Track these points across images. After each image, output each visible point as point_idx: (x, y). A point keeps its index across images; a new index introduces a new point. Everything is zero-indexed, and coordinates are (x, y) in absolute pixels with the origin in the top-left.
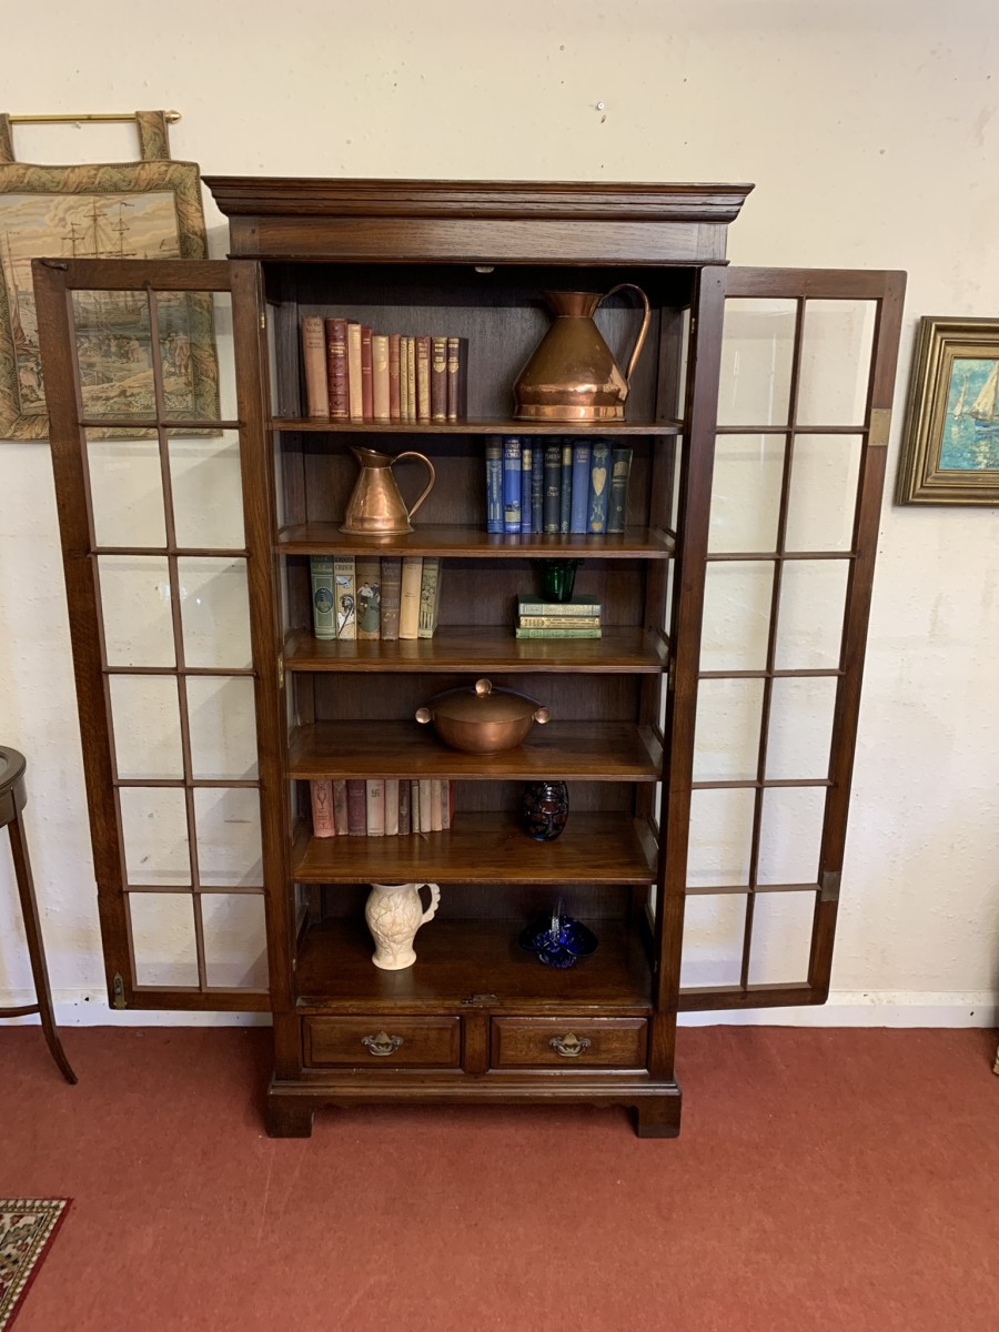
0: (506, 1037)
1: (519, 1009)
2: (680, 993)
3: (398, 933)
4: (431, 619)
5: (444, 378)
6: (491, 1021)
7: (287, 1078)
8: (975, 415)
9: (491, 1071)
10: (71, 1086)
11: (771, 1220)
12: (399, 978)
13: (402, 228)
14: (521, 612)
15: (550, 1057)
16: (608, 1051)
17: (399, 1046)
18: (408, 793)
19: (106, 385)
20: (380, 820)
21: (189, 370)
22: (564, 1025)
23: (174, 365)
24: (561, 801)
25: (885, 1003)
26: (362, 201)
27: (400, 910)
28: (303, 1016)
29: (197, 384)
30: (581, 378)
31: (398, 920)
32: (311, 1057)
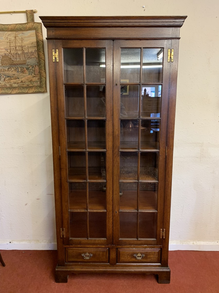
0: (121, 254)
1: (125, 246)
6: (117, 249)
7: (61, 265)
9: (117, 264)
10: (3, 267)
13: (92, 30)
15: (134, 260)
16: (149, 258)
17: (92, 257)
19: (17, 80)
21: (39, 75)
22: (137, 250)
23: (35, 74)
28: (65, 248)
29: (41, 79)
32: (67, 259)
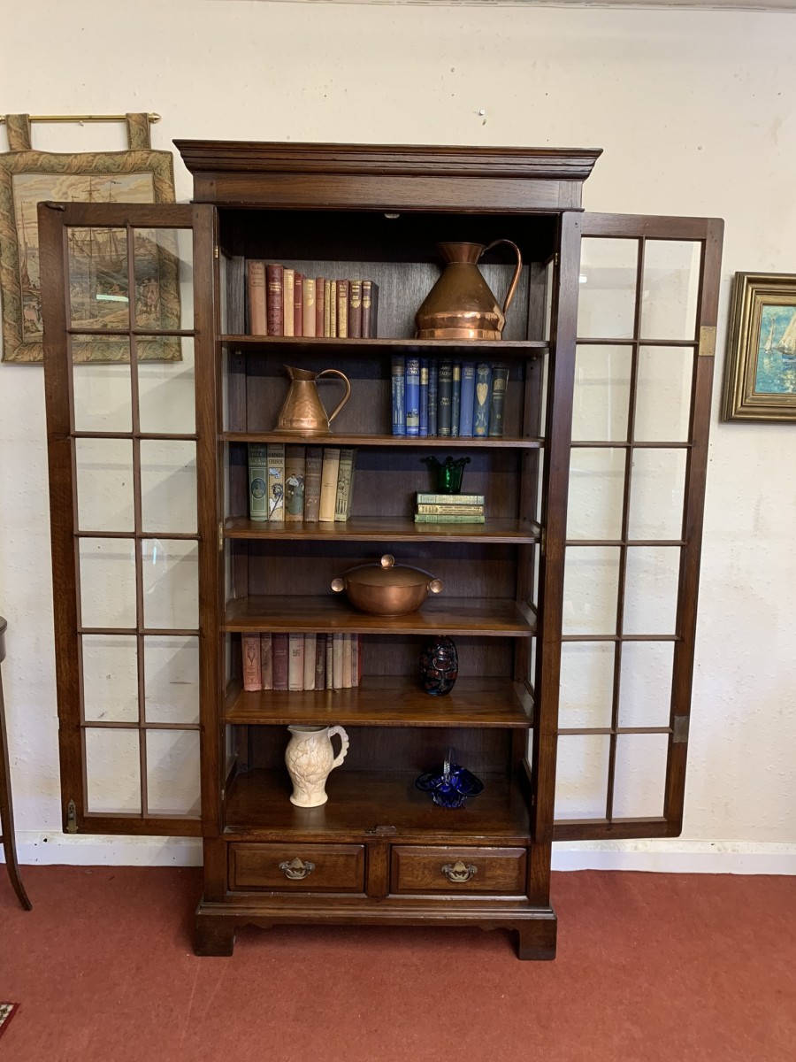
0: (404, 864)
1: (415, 838)
2: (555, 824)
3: (313, 773)
4: (345, 505)
5: (358, 313)
6: (391, 849)
7: (214, 900)
8: (782, 349)
9: (391, 896)
10: (26, 912)
11: (639, 1029)
12: (313, 814)
13: (328, 182)
14: (419, 501)
15: (442, 883)
16: (492, 878)
17: (312, 871)
18: (323, 653)
20: (300, 676)
21: (158, 309)
22: (455, 853)
23: (146, 305)
24: (452, 660)
25: (729, 851)
26: (297, 161)
27: (314, 753)
28: (229, 842)
29: (163, 320)
30: (468, 307)
31: (313, 761)
32: (235, 881)
